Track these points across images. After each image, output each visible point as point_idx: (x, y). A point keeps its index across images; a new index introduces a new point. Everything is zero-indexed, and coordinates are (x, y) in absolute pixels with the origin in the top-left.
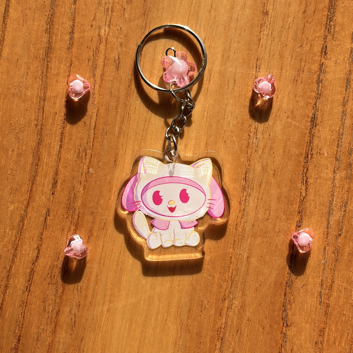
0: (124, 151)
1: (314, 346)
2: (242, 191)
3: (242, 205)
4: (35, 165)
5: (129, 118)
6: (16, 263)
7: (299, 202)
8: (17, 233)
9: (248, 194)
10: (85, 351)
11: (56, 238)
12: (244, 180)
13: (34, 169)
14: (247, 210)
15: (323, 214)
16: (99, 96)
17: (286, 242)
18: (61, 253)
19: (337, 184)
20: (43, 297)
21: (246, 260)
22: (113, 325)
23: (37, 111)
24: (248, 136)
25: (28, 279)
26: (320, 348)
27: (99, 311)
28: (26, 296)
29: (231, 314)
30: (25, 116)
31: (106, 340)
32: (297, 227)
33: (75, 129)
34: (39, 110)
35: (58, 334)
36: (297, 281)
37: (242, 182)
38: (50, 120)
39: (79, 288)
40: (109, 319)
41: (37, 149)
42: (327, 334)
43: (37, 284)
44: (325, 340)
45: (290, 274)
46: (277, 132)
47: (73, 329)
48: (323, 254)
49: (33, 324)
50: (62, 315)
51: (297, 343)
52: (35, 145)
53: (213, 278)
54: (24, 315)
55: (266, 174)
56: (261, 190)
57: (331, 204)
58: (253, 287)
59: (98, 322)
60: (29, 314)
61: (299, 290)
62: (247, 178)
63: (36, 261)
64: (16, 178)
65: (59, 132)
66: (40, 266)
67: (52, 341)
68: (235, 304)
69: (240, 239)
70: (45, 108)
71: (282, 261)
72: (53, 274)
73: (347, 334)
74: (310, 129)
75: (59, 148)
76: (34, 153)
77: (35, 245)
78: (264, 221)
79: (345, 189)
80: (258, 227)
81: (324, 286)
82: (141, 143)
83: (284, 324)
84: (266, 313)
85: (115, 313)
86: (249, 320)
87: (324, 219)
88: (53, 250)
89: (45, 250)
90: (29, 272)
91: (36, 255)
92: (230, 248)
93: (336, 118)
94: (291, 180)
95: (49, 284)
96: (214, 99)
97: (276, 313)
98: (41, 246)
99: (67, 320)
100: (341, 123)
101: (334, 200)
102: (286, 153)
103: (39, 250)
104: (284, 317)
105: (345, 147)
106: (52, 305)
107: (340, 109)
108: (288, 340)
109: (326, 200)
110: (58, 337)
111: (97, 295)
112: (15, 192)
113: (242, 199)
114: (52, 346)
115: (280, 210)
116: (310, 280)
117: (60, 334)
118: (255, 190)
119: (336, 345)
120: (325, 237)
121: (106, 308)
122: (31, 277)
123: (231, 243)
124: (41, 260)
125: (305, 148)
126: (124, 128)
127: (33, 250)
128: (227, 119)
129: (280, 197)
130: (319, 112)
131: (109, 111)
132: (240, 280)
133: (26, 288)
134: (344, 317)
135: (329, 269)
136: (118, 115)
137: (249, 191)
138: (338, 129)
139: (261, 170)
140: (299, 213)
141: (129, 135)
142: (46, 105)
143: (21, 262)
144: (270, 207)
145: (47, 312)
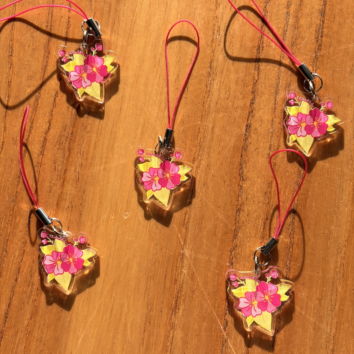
0: (115, 46)
1: (264, 196)
2: (208, 76)
3: (208, 87)
4: (46, 57)
5: (119, 20)
6: (32, 133)
7: (253, 84)
8: (33, 110)
9: (213, 79)
10: (86, 200)
11: (63, 114)
12: (210, 68)
13: (45, 60)
14: (212, 91)
15: (271, 93)
16: (95, 3)
17: (242, 116)
18: (67, 125)
19: (282, 69)
20: (53, 159)
21: (211, 130)
22: (108, 180)
23: (47, 15)
24: (213, 33)
25: (42, 145)
26: (269, 197)
27: (97, 170)
28: (41, 158)
29: (199, 171)
30: (38, 19)
31: (103, 192)
32: (251, 104)
33: (77, 29)
34: (49, 15)
35: (66, 188)
36: (251, 146)
37: (208, 69)
38: (57, 22)
39: (82, 152)
40: (105, 176)
41: (48, 45)
42: (274, 186)
43: (49, 149)
44: (273, 190)
45: (246, 140)
46: (235, 30)
47: (77, 183)
48: (271, 125)
49: (46, 180)
50: (69, 173)
51: (251, 193)
52: (46, 42)
53: (186, 144)
54: (39, 173)
55: (227, 63)
56: (223, 75)
57: (278, 86)
58: (217, 151)
59: (97, 178)
60: (43, 172)
61: (253, 153)
62: (212, 66)
63: (48, 132)
64: (31, 68)
65: (64, 31)
66: (51, 135)
67: (61, 192)
68: (203, 164)
69: (206, 114)
70: (53, 13)
71: (239, 131)
72: (61, 142)
73: (290, 186)
74: (261, 27)
75: (64, 44)
76: (45, 48)
77: (47, 119)
78: (225, 100)
79: (289, 74)
80: (221, 104)
81: (272, 149)
82: (128, 40)
83: (240, 179)
84: (226, 170)
85: (110, 172)
86: (214, 176)
87: (272, 98)
88: (61, 123)
89: (55, 124)
90: (43, 140)
91: (48, 127)
92: (199, 121)
93: (282, 18)
94: (246, 68)
95: (58, 149)
96: (186, 4)
97: (235, 171)
98: (52, 120)
99: (72, 177)
100: (285, 22)
101: (280, 82)
102: (242, 46)
103: (50, 123)
104: (240, 173)
105: (289, 41)
106: (60, 166)
107: (285, 11)
108: (244, 191)
109: (274, 83)
110: (66, 189)
111: (95, 157)
112: (31, 79)
113: (208, 82)
114: (61, 197)
115: (238, 91)
116: (261, 144)
117: (67, 187)
118: (218, 76)
119: (282, 194)
120: (273, 111)
121: (102, 168)
122: (44, 144)
123: (199, 117)
124: (52, 131)
125: (257, 42)
126: (115, 28)
127: (46, 123)
128: (196, 20)
129: (238, 81)
130: (269, 13)
131: (103, 15)
132: (207, 145)
133: (41, 152)
134: (288, 173)
135: (276, 136)
136: (110, 18)
137: (214, 76)
138: (283, 26)
139: (223, 60)
140: (253, 93)
141: (119, 33)
142: (54, 11)
143: (36, 132)
144: (229, 89)
145: (57, 171)
